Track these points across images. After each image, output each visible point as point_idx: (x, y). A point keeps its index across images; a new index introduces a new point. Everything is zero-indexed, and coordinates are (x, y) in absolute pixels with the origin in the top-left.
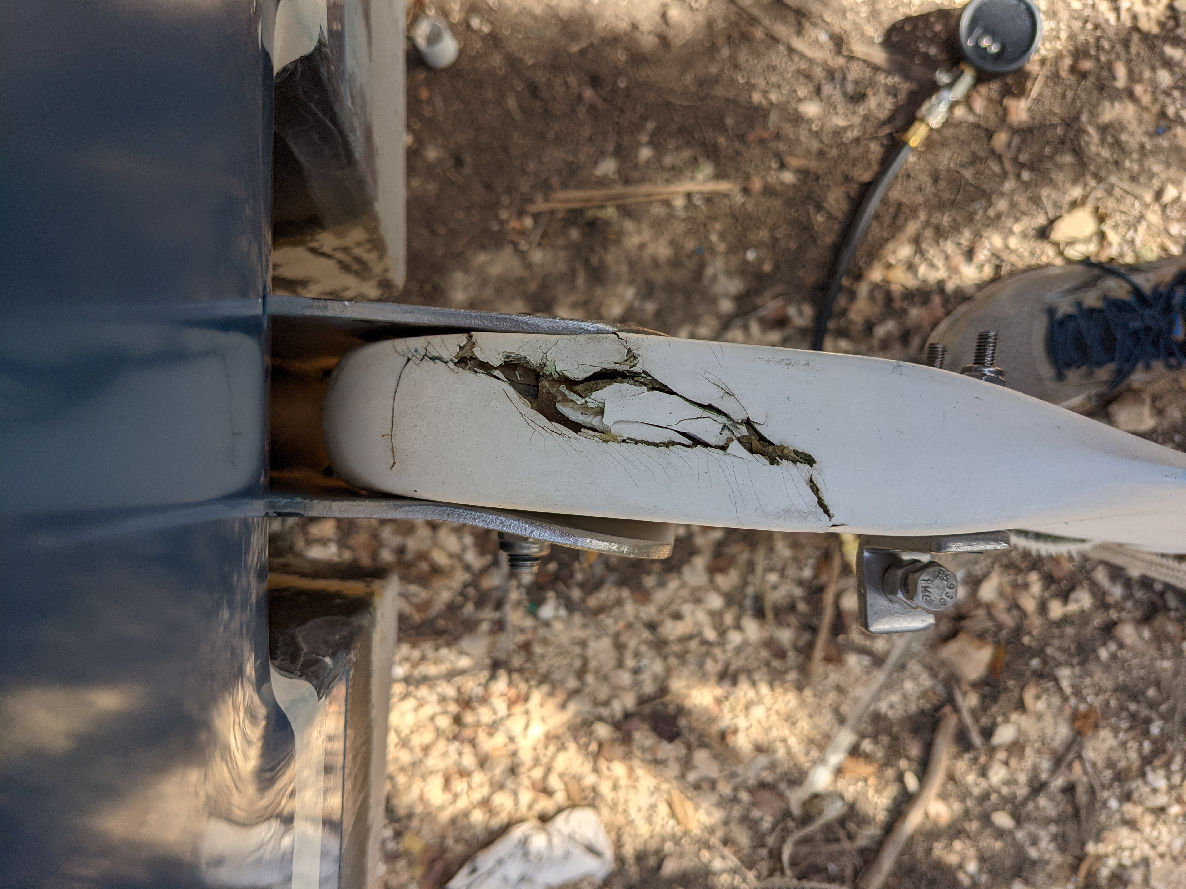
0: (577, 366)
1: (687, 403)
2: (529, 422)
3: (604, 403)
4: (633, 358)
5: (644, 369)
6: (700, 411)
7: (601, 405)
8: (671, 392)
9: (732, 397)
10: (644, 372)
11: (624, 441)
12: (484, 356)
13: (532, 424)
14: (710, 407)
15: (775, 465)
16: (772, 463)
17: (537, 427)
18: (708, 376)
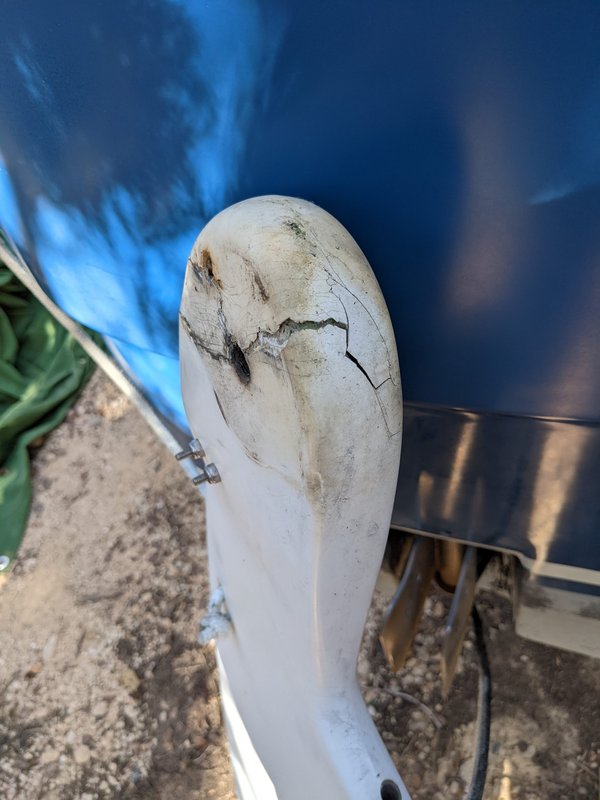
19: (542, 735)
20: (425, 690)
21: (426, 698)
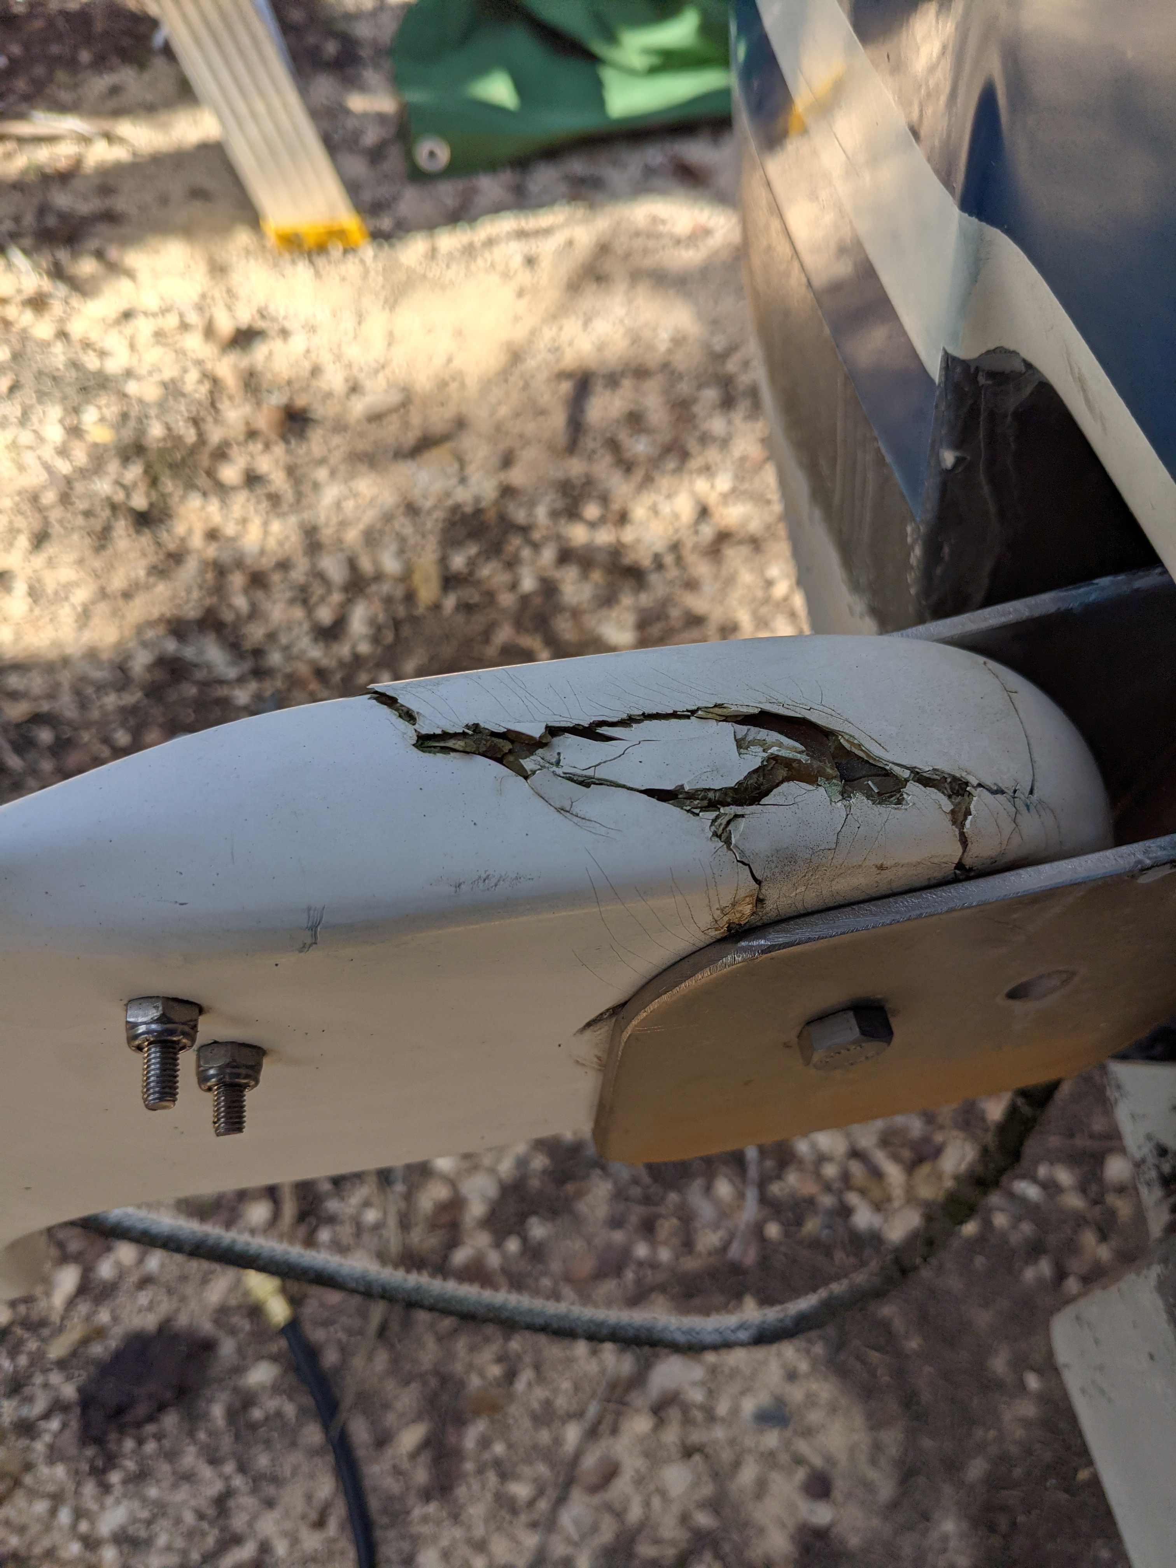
0: (797, 800)
1: (622, 782)
2: (833, 713)
3: (740, 754)
4: (719, 832)
5: (697, 818)
6: (600, 773)
7: (742, 751)
8: (650, 793)
9: (558, 806)
10: (698, 815)
11: (693, 712)
12: (933, 797)
13: (829, 711)
14: (586, 782)
15: (471, 723)
16: (476, 726)
17: (821, 708)
18: (603, 831)
19: (875, 1522)
20: (792, 1179)
21: (775, 1189)
